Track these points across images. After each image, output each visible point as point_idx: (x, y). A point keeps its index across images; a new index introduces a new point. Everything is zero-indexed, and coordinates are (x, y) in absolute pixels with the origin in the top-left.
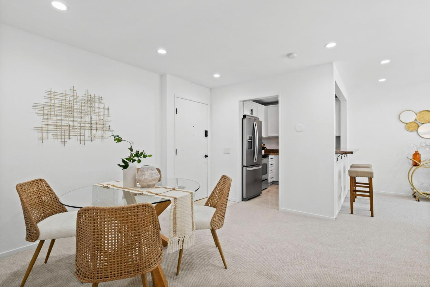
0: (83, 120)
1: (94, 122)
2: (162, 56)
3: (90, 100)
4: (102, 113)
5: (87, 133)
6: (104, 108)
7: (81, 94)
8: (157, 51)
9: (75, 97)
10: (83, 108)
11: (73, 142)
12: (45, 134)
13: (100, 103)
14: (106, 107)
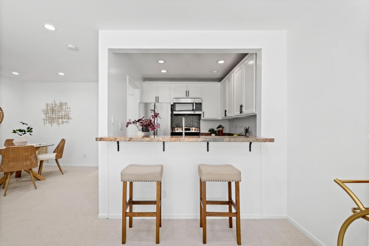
0: (59, 115)
1: (63, 115)
2: (61, 76)
3: (61, 104)
4: (67, 110)
5: (60, 120)
6: (68, 108)
7: (58, 102)
8: (58, 73)
9: (55, 104)
10: (58, 109)
11: (55, 125)
12: (45, 122)
13: (65, 105)
14: (69, 107)
